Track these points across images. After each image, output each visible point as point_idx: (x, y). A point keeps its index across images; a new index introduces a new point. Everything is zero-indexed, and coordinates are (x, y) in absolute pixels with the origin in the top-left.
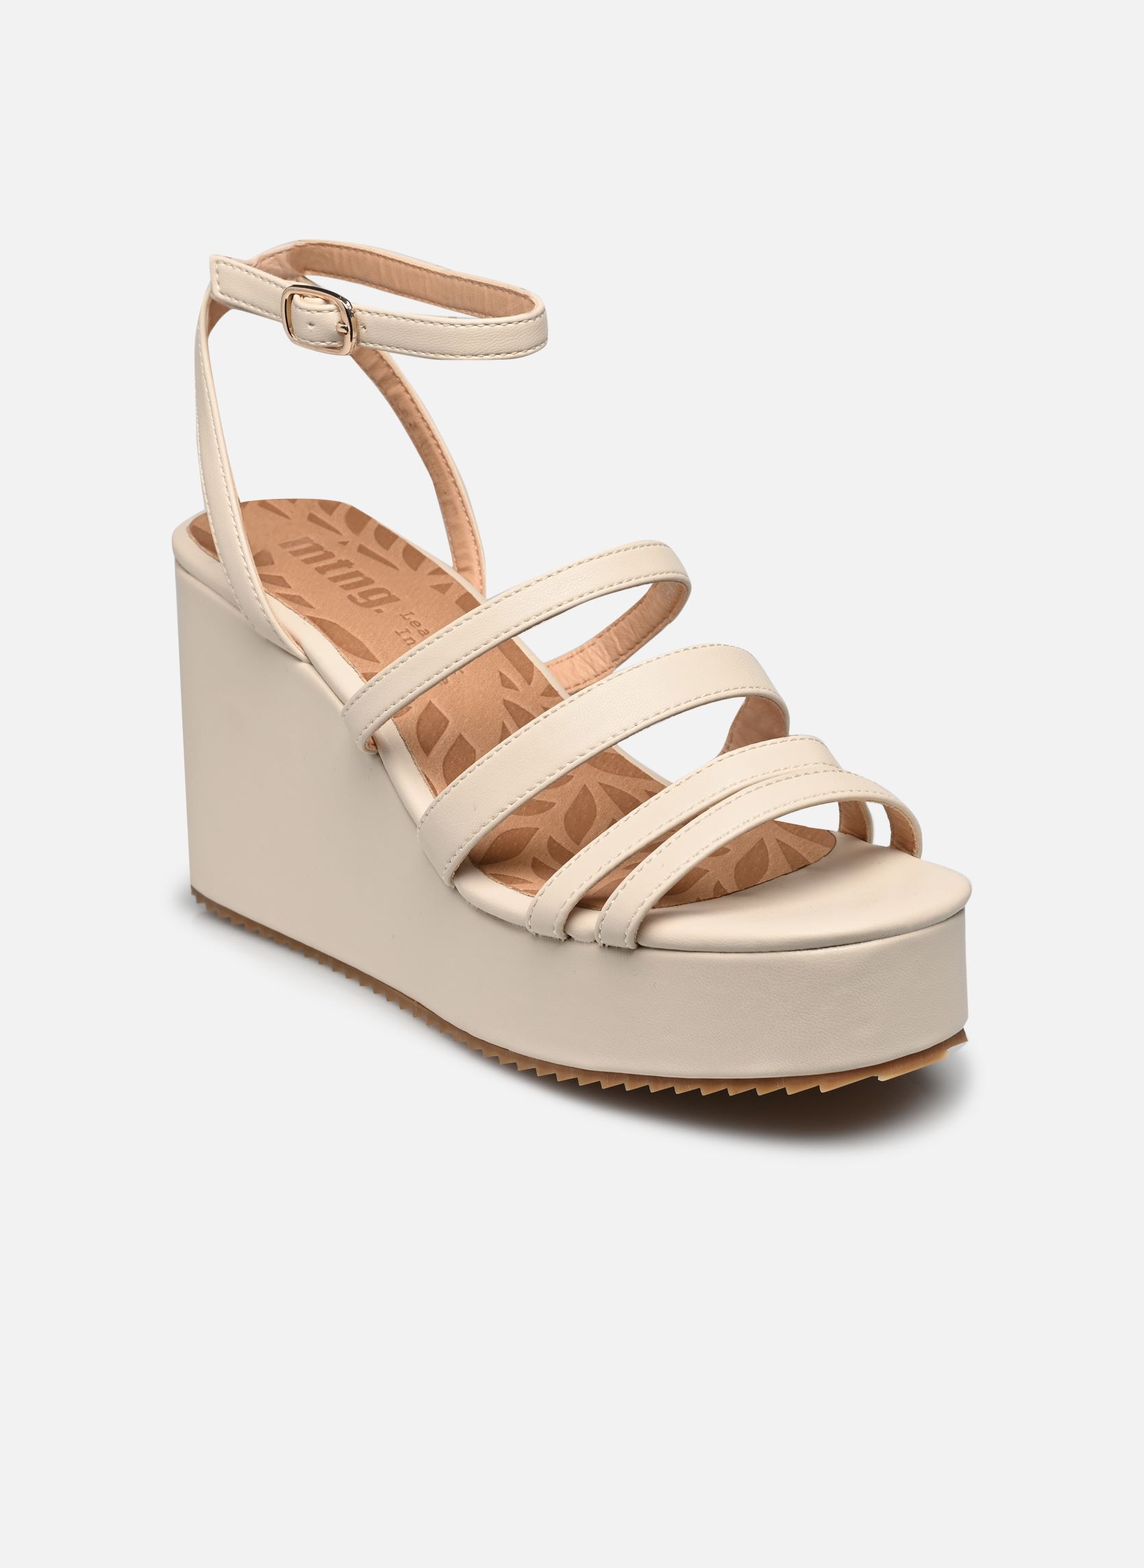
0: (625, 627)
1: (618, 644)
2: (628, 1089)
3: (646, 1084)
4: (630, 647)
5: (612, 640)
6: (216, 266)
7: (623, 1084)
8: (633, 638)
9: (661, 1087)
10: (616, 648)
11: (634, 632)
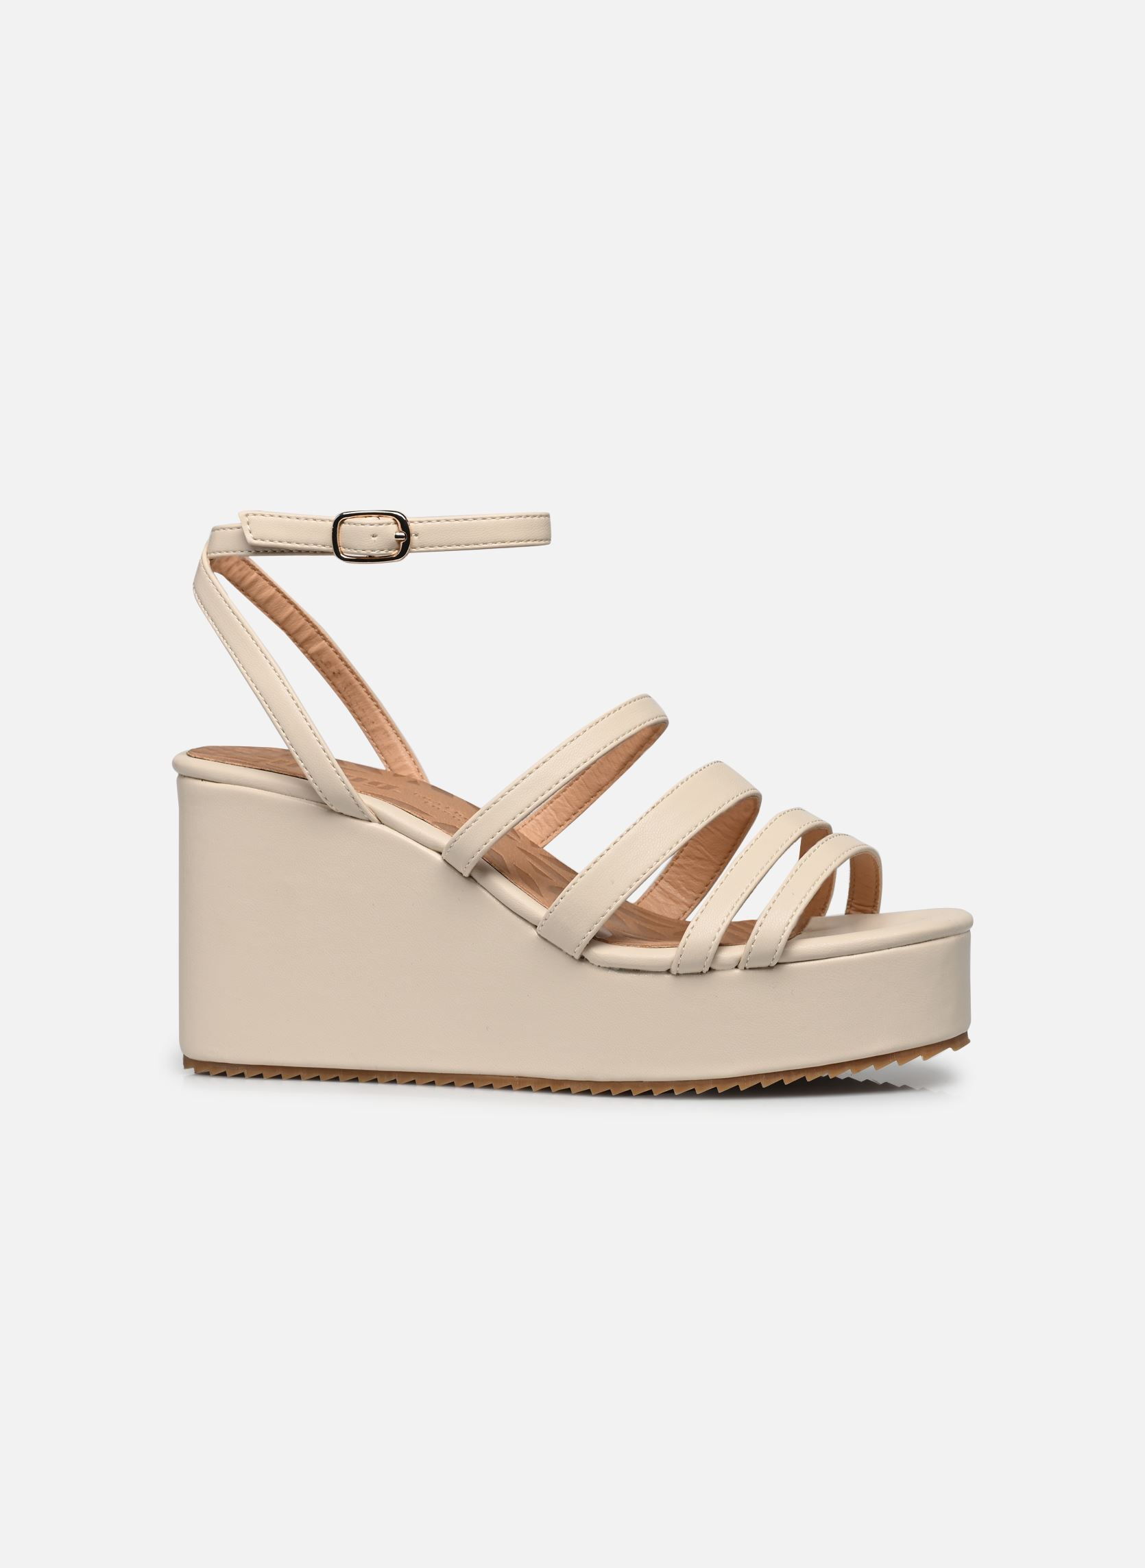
0: (562, 802)
1: (555, 817)
2: (764, 1086)
3: (781, 1079)
4: (567, 818)
5: (552, 815)
6: (247, 519)
7: (760, 1083)
8: (570, 810)
9: (795, 1078)
10: (555, 820)
11: (571, 805)
